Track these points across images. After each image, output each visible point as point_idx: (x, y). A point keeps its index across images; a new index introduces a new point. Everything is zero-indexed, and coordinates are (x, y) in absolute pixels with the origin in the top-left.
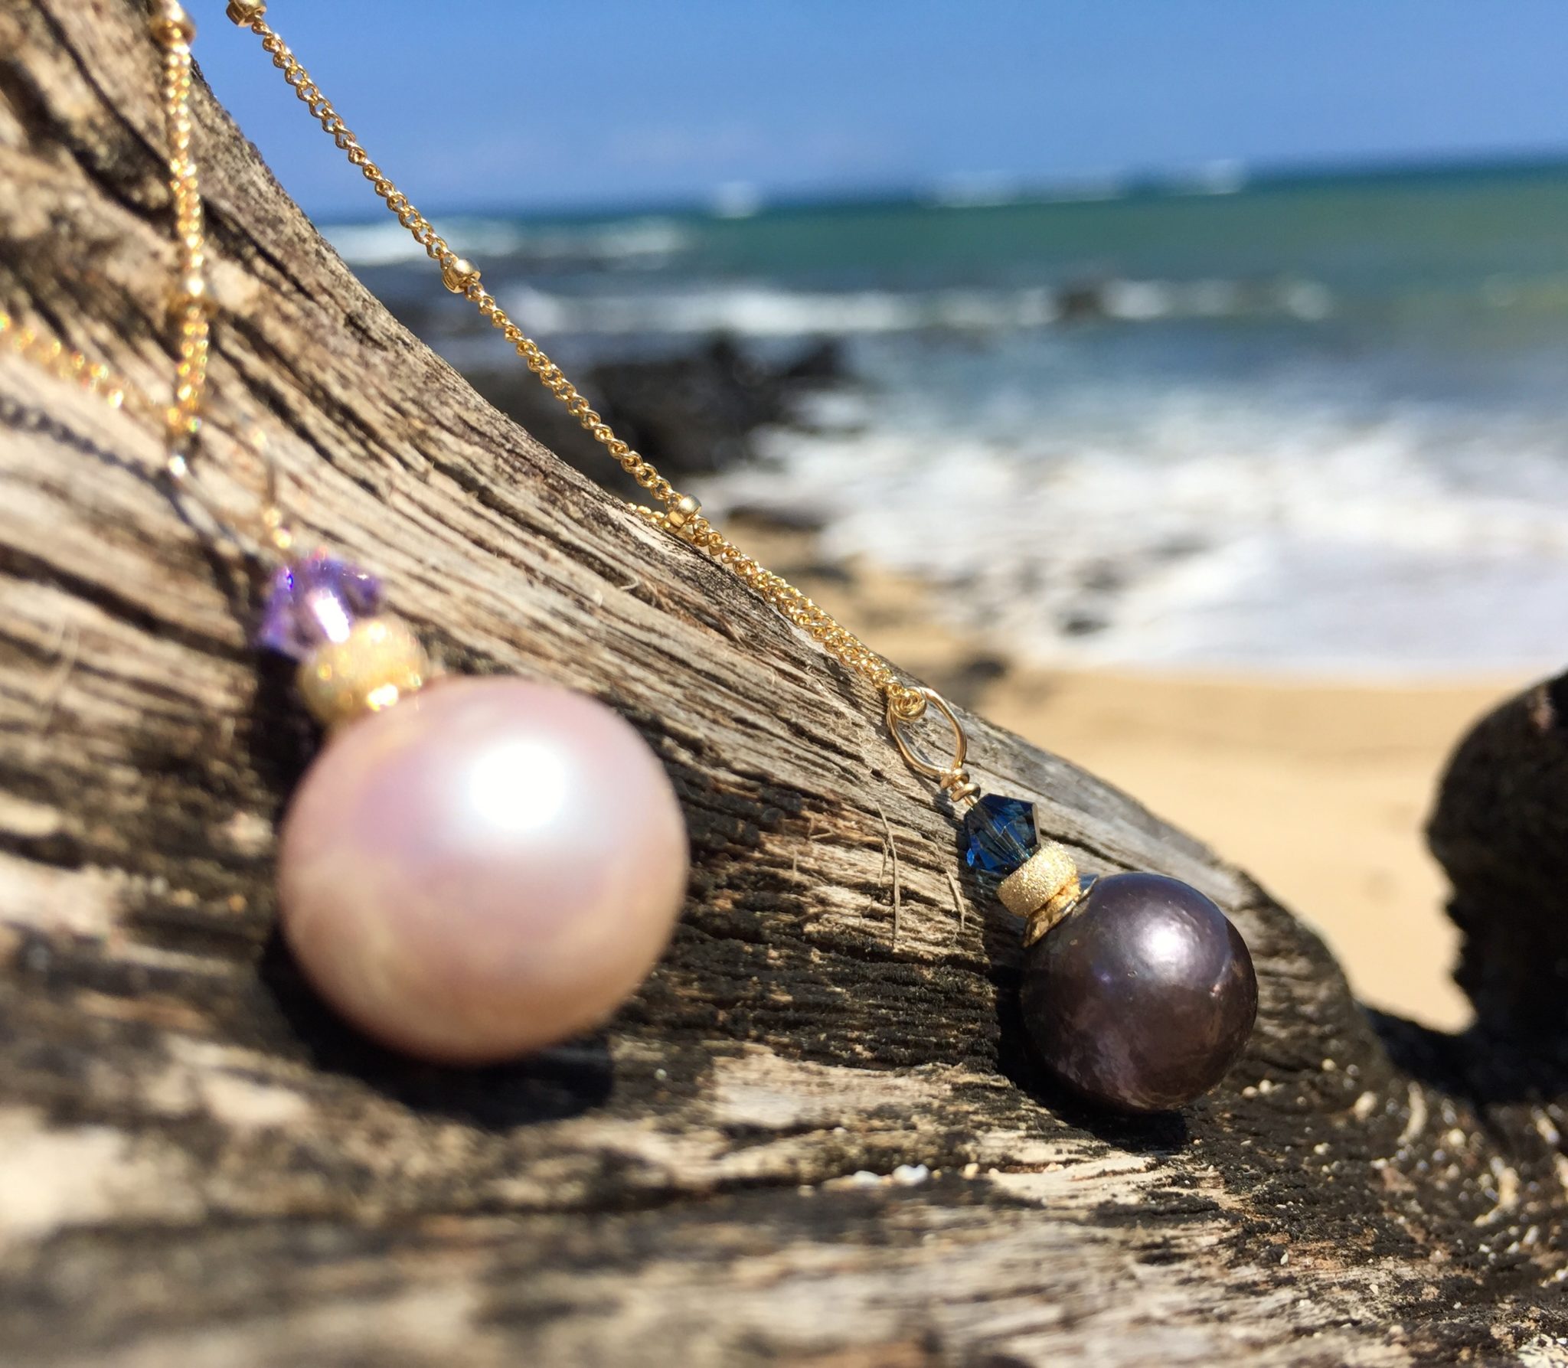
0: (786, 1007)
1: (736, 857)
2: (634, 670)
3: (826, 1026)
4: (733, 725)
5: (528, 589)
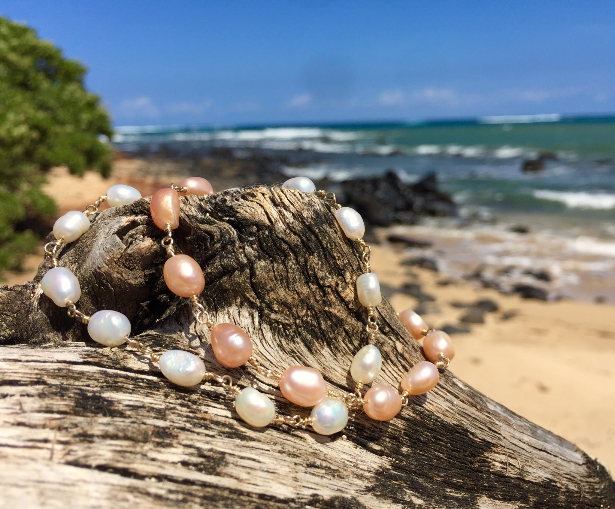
0: (486, 487)
1: (479, 456)
2: (462, 419)
3: (493, 491)
4: (479, 429)
5: (444, 402)
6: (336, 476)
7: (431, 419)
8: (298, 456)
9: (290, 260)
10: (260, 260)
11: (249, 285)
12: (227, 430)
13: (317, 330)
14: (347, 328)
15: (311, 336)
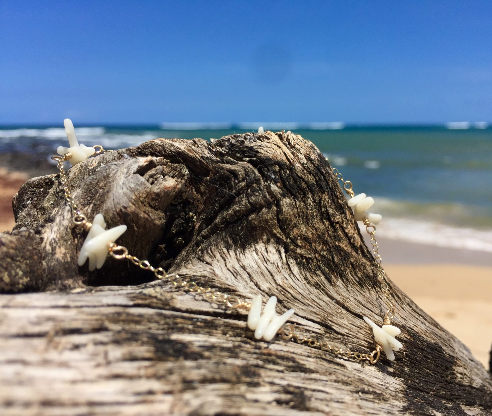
1: (450, 369)
4: (445, 346)
5: (422, 325)
6: (382, 400)
7: (420, 339)
8: (350, 384)
9: (309, 198)
10: (284, 197)
11: (276, 222)
12: (291, 364)
13: (331, 264)
14: (352, 261)
15: (328, 269)
